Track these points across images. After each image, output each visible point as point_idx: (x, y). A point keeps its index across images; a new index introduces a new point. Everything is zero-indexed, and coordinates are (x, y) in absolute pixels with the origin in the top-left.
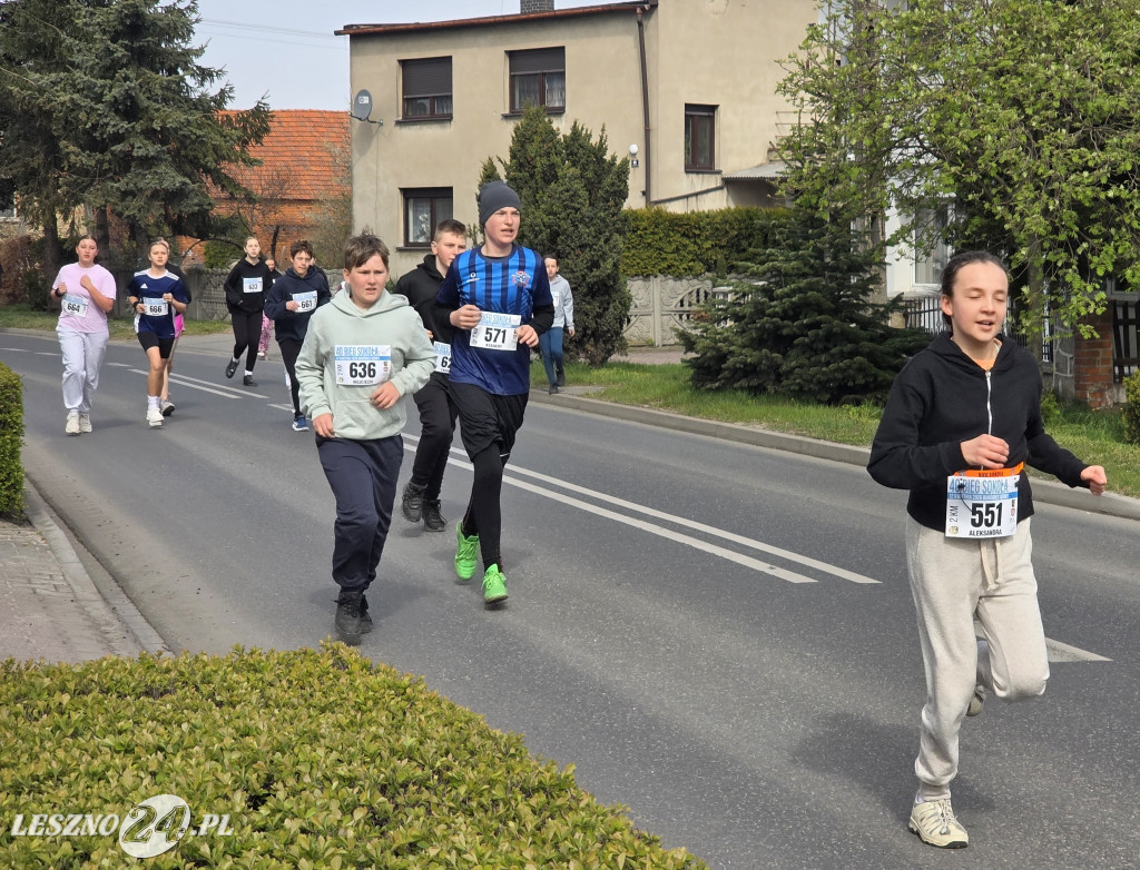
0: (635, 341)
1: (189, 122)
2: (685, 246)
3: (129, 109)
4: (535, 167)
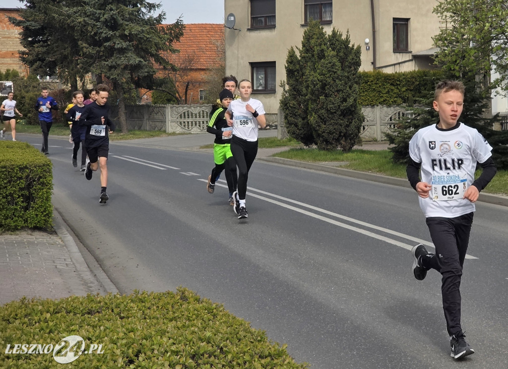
0: (367, 138)
1: (143, 31)
2: (392, 90)
3: (113, 25)
4: (314, 51)
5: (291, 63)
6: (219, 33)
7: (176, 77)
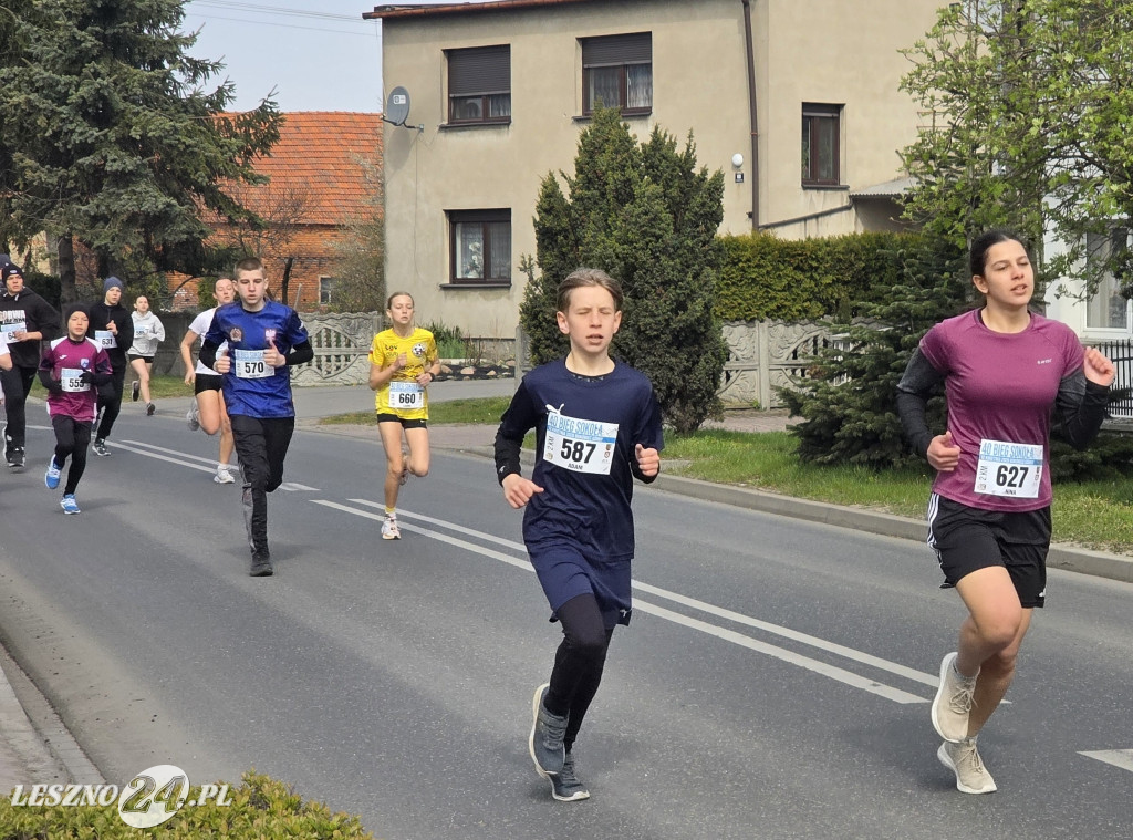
0: (736, 402)
1: (176, 130)
2: (799, 282)
3: (101, 113)
4: (607, 184)
5: (548, 212)
6: (370, 137)
7: (259, 246)
